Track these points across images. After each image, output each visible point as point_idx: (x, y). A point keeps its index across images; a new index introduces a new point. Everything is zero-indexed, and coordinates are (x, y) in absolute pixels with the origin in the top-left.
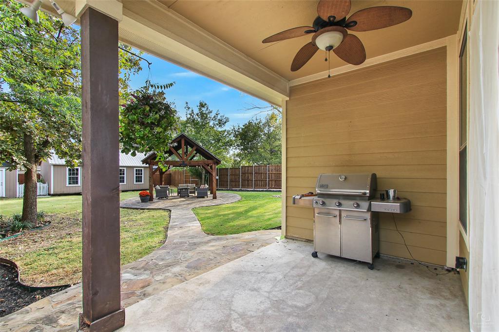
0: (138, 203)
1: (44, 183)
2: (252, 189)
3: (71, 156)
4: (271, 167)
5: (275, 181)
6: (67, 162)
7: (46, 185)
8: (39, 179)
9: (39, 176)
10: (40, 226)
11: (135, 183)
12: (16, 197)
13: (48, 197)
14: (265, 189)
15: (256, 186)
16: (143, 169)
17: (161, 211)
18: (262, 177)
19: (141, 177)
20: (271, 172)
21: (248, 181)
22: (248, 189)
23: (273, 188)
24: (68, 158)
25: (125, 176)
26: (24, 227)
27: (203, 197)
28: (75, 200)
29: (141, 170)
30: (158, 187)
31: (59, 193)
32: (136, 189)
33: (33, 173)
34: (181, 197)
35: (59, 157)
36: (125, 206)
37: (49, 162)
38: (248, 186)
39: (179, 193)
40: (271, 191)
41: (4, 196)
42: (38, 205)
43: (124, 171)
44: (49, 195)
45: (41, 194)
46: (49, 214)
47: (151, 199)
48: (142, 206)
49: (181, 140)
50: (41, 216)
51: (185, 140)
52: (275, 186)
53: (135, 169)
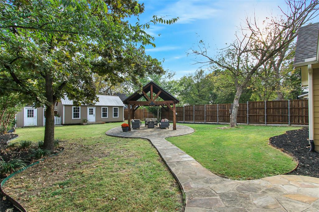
0: (121, 132)
1: (59, 117)
2: (193, 122)
3: (77, 98)
4: (207, 106)
5: (211, 116)
6: (74, 102)
7: (60, 118)
8: (56, 114)
9: (56, 112)
10: (56, 152)
11: (113, 117)
12: (43, 126)
13: (61, 126)
14: (203, 122)
15: (196, 120)
16: (118, 108)
17: (141, 140)
18: (201, 113)
19: (117, 113)
20: (207, 110)
21: (190, 116)
22: (190, 122)
23: (210, 122)
24: (75, 100)
25: (107, 112)
26: (45, 154)
27: (165, 128)
28: (78, 128)
29: (117, 108)
30: (133, 120)
31: (68, 123)
32: (114, 121)
33: (52, 110)
34: (149, 128)
35: (69, 99)
36: (112, 135)
37: (62, 103)
38: (190, 120)
39: (146, 125)
40: (208, 124)
41: (36, 125)
42: (55, 132)
43: (106, 109)
44: (62, 124)
45: (57, 124)
46: (63, 140)
47: (129, 130)
48: (125, 135)
49: (150, 86)
50: (57, 142)
51: (153, 86)
52: (211, 120)
53: (113, 108)
